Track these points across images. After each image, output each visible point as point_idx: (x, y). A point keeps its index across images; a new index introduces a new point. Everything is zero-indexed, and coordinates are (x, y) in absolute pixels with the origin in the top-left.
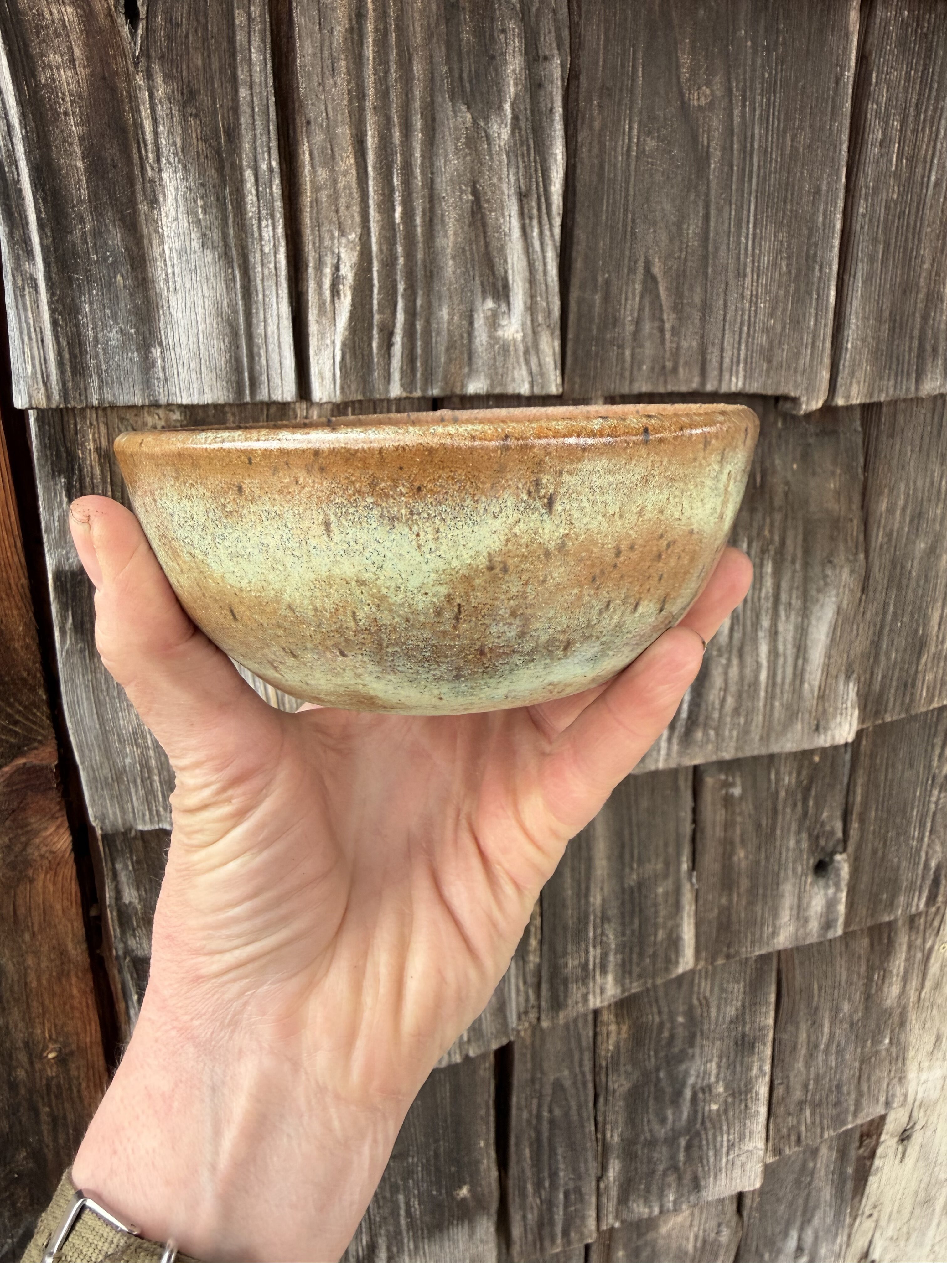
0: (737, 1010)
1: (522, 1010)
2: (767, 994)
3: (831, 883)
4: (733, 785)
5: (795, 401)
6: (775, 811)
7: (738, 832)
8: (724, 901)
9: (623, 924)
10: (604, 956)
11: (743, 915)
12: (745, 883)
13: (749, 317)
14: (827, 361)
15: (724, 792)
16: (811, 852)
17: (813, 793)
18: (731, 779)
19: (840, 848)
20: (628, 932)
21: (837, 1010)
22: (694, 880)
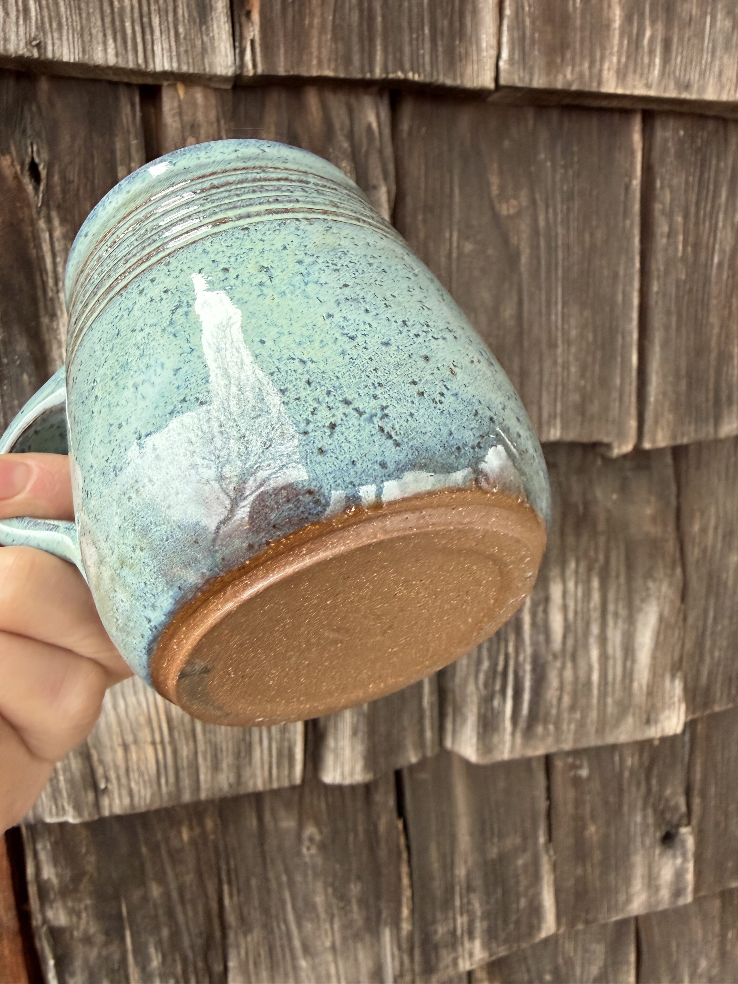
0: (600, 968)
1: (397, 973)
2: (627, 955)
3: (678, 853)
4: (580, 767)
5: (609, 446)
6: (620, 790)
7: (588, 808)
8: (579, 871)
9: (488, 894)
10: (471, 923)
11: (598, 884)
12: (597, 856)
13: (563, 379)
14: (633, 411)
15: (572, 773)
16: (658, 826)
17: (655, 772)
18: (578, 762)
19: (685, 821)
20: (493, 900)
21: (694, 966)
22: (552, 852)
